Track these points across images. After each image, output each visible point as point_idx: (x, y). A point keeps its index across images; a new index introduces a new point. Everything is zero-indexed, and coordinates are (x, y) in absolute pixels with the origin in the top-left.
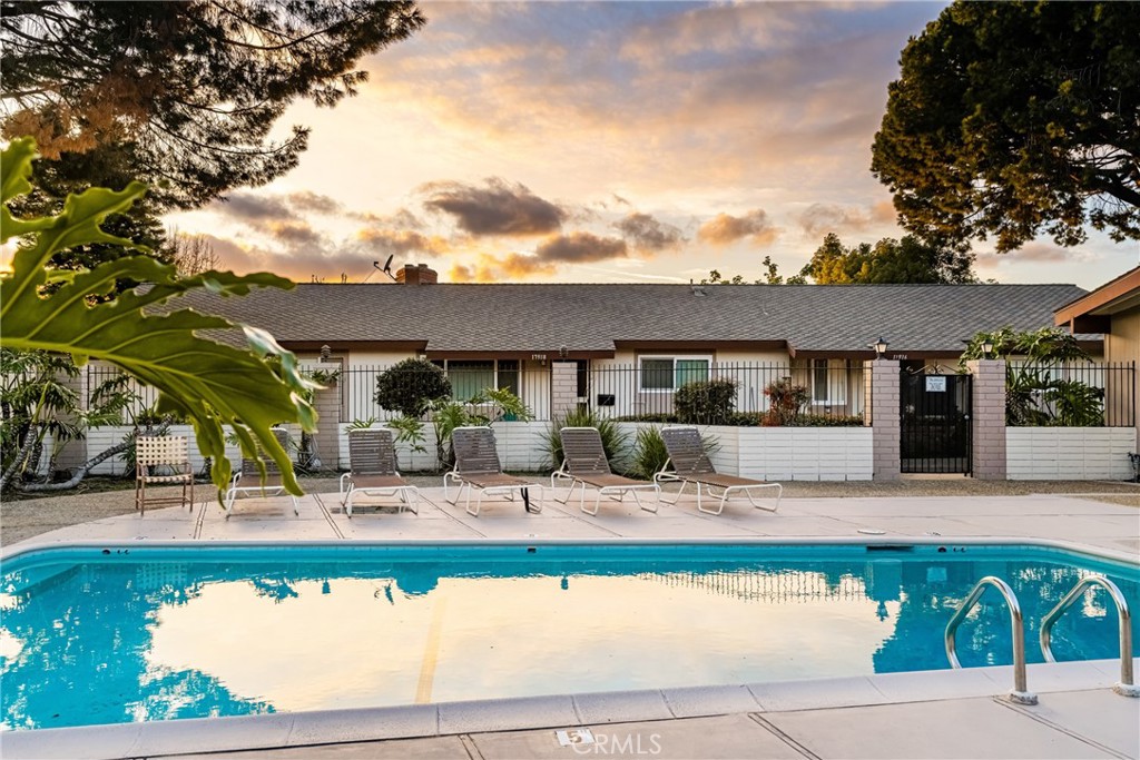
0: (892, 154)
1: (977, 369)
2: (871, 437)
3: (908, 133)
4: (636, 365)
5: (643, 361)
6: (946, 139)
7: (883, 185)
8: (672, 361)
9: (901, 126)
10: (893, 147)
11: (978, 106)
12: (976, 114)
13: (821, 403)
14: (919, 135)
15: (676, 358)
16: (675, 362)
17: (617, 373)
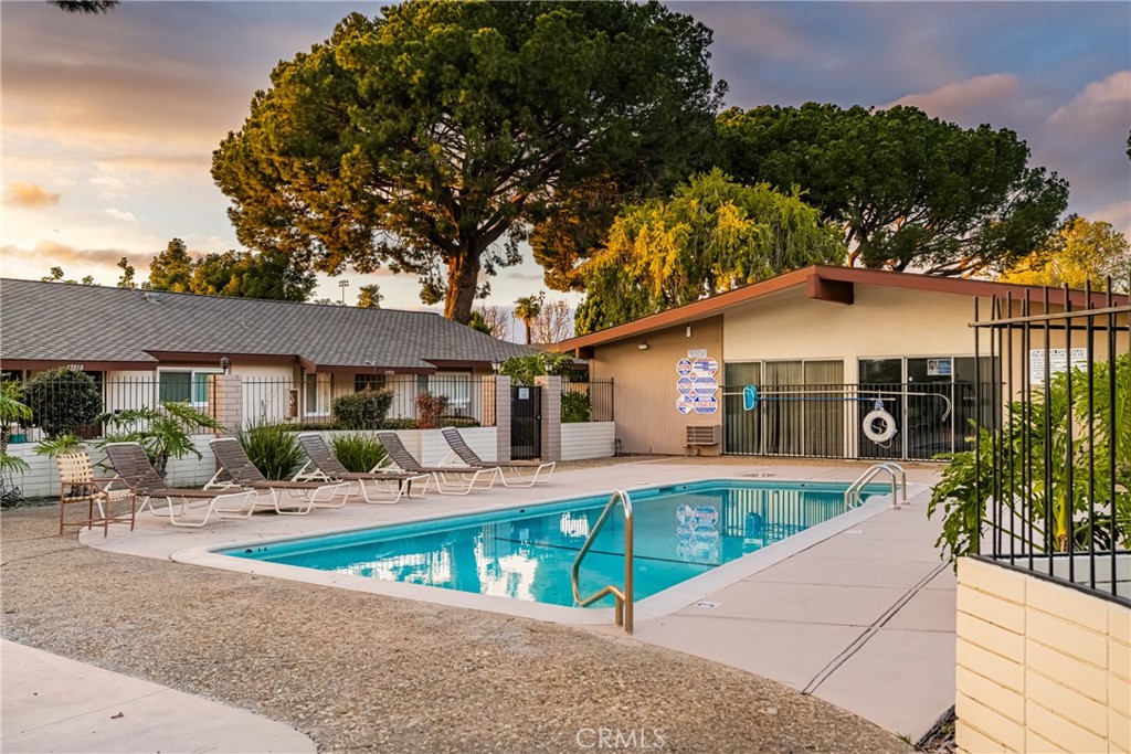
0: (252, 169)
1: (547, 383)
2: (496, 434)
3: (282, 154)
4: (154, 378)
5: (162, 373)
6: (321, 168)
7: (223, 195)
8: (190, 374)
9: (278, 146)
10: (256, 163)
11: (357, 146)
12: (355, 152)
13: (310, 414)
14: (293, 159)
15: (195, 370)
16: (193, 375)
17: (134, 385)
